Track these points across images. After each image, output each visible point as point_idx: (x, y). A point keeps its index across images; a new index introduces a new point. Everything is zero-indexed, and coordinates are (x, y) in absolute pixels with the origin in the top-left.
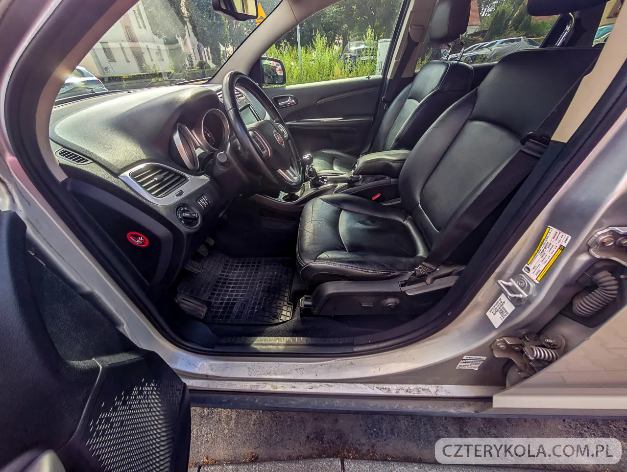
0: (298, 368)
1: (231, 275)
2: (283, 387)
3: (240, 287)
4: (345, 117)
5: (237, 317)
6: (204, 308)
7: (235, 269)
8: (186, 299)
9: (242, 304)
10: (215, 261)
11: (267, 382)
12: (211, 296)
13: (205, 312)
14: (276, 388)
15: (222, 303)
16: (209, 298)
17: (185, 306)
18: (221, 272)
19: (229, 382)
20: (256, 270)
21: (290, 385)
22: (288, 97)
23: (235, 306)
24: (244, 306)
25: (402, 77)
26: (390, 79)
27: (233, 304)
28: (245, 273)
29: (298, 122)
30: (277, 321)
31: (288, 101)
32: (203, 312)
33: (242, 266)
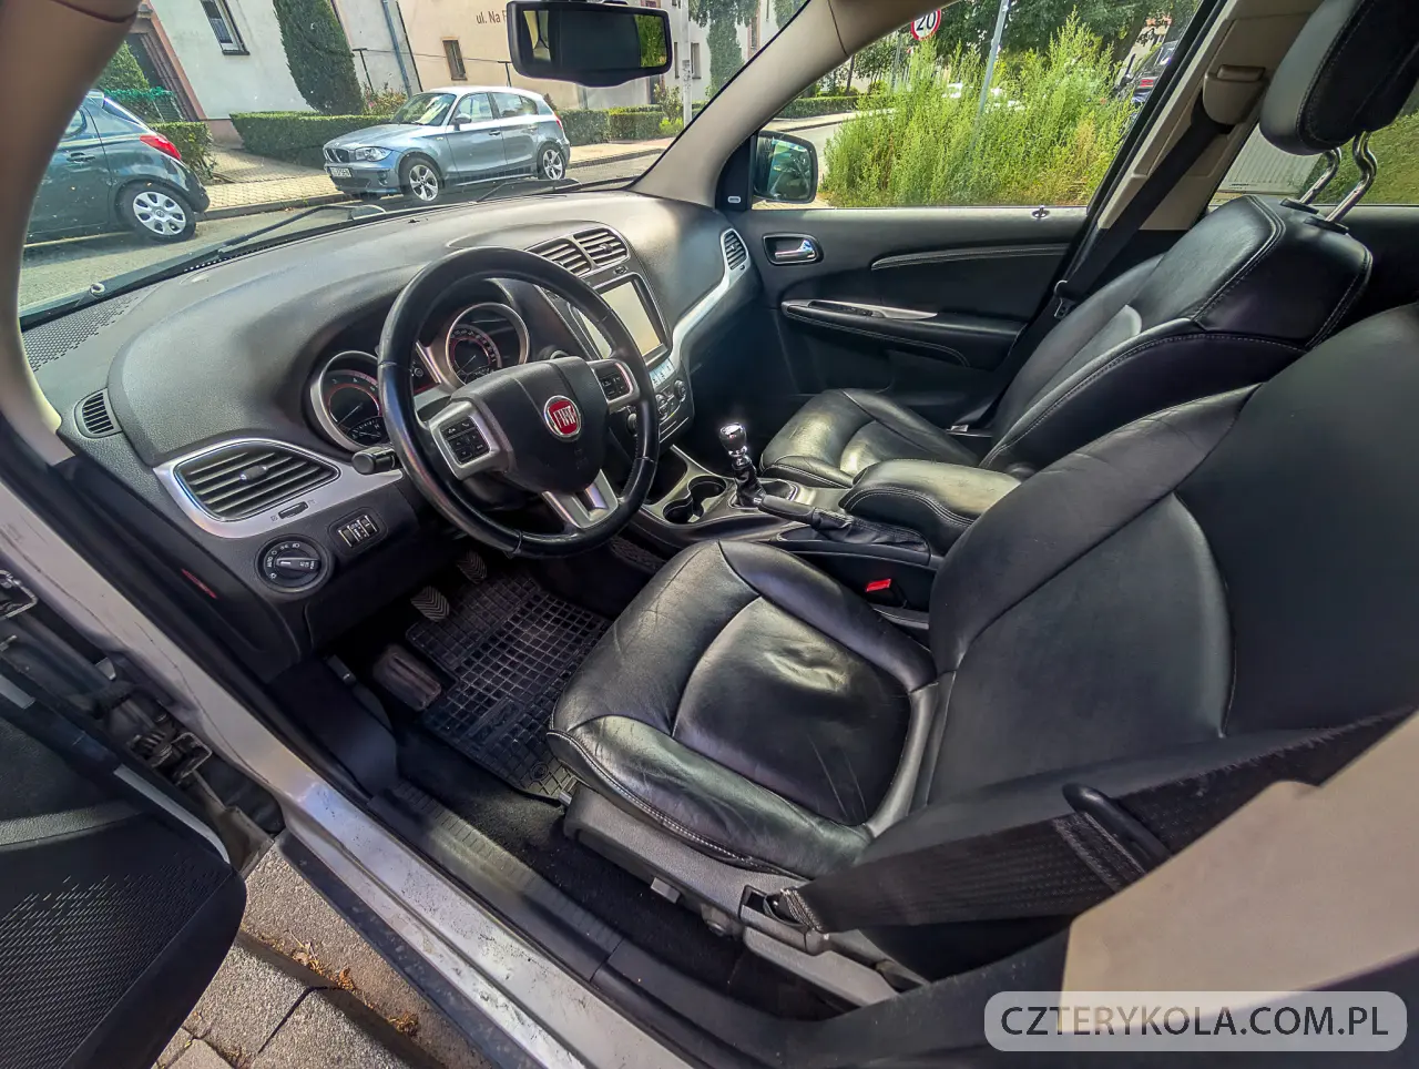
0: (487, 934)
1: (526, 631)
2: (441, 956)
3: (523, 670)
4: (946, 313)
5: (478, 738)
6: (434, 690)
7: (540, 620)
8: (402, 661)
9: (502, 711)
10: (514, 590)
11: (423, 928)
12: (463, 665)
13: (431, 699)
14: (430, 952)
15: (471, 691)
16: (460, 670)
17: (394, 676)
18: (512, 619)
19: (369, 881)
20: (578, 641)
21: (456, 963)
22: (801, 239)
23: (490, 709)
24: (506, 715)
25: (1142, 228)
26: (1102, 230)
27: (490, 702)
28: (552, 639)
29: (814, 304)
30: (535, 789)
31: (801, 250)
32: (427, 696)
33: (556, 621)
